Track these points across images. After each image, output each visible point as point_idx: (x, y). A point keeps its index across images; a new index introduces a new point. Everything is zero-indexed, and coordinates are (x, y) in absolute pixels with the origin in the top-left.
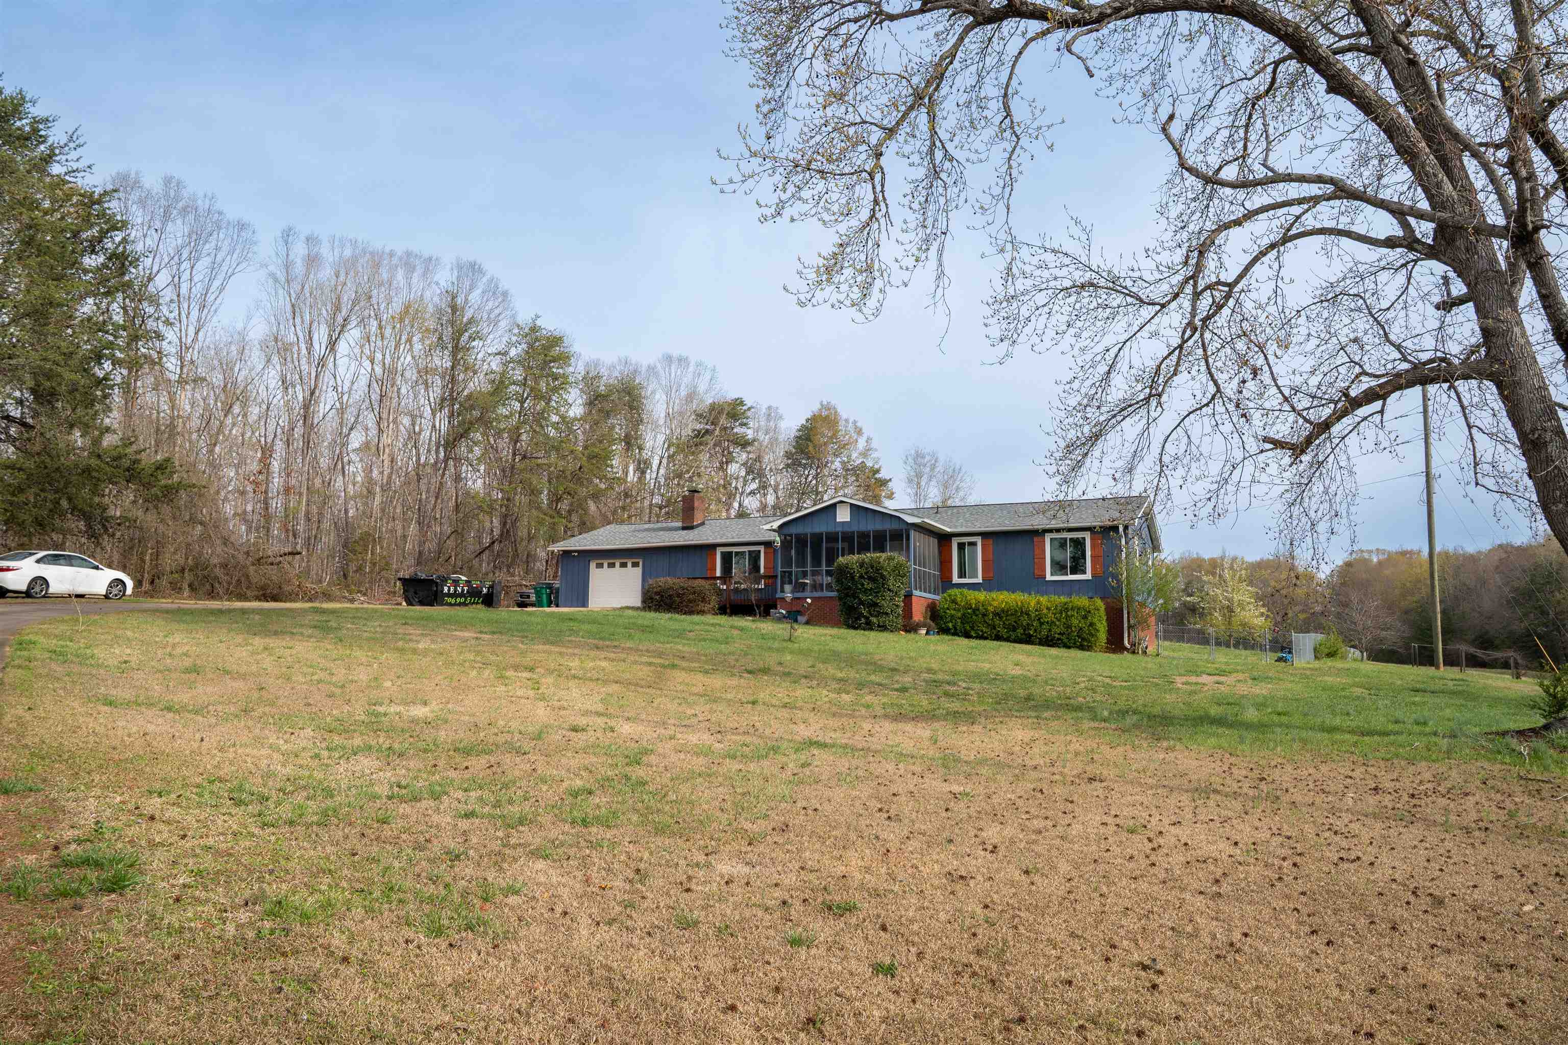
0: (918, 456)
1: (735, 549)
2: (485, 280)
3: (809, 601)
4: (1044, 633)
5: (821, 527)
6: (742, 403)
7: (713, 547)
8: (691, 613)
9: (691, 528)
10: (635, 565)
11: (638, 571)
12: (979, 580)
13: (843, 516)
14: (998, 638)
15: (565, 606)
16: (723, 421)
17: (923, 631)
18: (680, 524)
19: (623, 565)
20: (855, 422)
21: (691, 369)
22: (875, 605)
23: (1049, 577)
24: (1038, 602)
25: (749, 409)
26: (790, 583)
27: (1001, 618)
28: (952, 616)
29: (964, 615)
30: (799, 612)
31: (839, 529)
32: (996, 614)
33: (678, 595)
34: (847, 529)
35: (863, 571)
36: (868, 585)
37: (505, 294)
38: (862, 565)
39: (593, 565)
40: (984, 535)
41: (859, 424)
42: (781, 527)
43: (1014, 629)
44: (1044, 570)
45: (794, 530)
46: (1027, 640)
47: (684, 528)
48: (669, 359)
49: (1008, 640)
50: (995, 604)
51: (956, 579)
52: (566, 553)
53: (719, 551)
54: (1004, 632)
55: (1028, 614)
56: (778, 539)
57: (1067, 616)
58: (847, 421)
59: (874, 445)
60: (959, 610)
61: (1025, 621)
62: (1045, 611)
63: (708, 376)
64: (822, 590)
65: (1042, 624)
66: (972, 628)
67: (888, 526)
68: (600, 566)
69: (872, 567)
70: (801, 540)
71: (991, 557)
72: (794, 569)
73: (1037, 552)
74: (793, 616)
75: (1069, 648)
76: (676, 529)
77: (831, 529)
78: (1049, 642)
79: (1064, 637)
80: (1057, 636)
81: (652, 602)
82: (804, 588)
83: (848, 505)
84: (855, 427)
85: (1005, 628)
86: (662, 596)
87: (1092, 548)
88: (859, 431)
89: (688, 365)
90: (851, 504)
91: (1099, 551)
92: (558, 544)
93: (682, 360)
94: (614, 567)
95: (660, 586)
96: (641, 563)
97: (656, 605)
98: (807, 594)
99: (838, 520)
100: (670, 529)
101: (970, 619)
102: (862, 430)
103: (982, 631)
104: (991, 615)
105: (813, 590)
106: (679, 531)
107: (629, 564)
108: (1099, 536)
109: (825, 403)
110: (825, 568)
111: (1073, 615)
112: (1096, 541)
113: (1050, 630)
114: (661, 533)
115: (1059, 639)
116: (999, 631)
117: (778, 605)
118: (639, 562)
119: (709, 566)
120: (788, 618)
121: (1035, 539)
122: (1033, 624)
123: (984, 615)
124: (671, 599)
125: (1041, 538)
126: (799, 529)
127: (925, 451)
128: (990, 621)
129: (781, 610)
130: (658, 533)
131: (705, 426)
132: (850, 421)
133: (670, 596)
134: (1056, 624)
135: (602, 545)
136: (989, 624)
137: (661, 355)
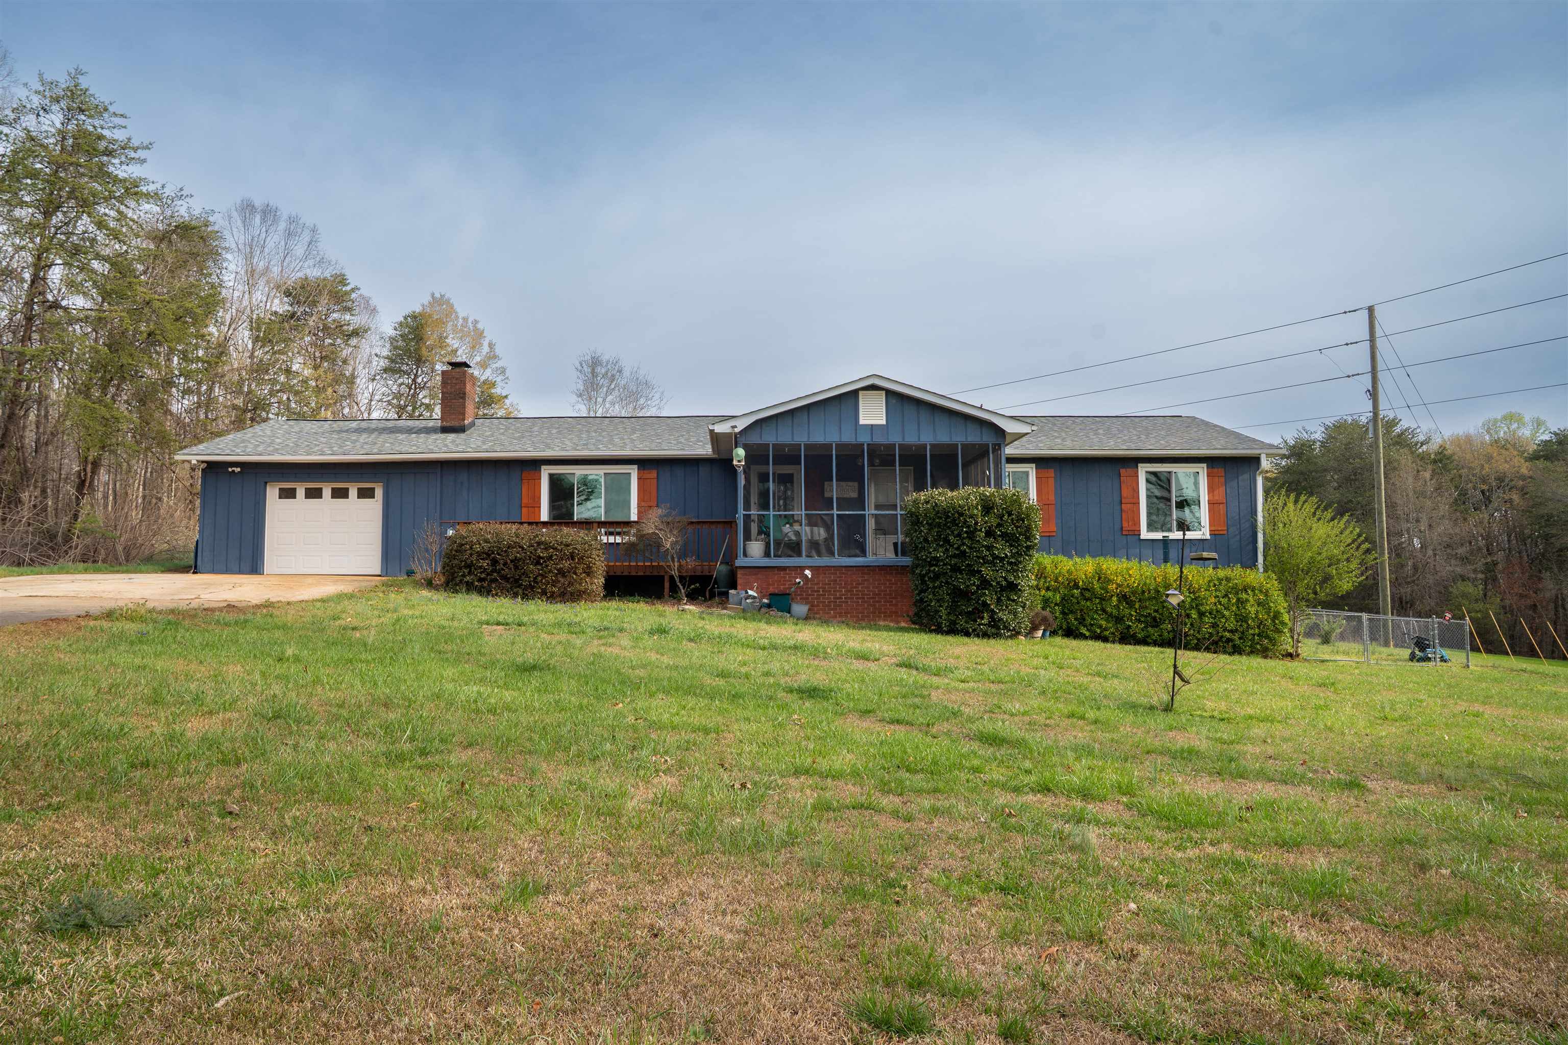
0: (595, 363)
1: (578, 470)
3: (808, 573)
4: (1206, 629)
5: (826, 433)
6: (343, 280)
7: (535, 464)
9: (461, 429)
11: (374, 506)
13: (872, 413)
15: (214, 571)
16: (323, 302)
17: (1041, 633)
18: (439, 423)
19: (339, 494)
20: (476, 322)
21: (282, 225)
23: (1145, 534)
25: (353, 290)
26: (764, 537)
27: (1131, 604)
29: (1063, 598)
30: (791, 597)
31: (864, 439)
32: (1124, 597)
33: (536, 560)
34: (879, 439)
36: (1003, 549)
39: (272, 492)
41: (481, 326)
42: (746, 430)
43: (1155, 623)
44: (1137, 523)
45: (770, 438)
47: (445, 430)
48: (247, 209)
49: (1144, 642)
52: (213, 469)
53: (545, 472)
54: (1137, 628)
56: (741, 452)
57: (1239, 601)
60: (1056, 590)
63: (306, 237)
65: (1201, 614)
66: (1082, 621)
67: (960, 436)
68: (287, 494)
70: (787, 456)
71: (1052, 497)
72: (772, 513)
73: (1125, 492)
74: (779, 604)
76: (431, 430)
77: (847, 437)
80: (1227, 634)
81: (470, 573)
82: (794, 548)
83: (884, 392)
84: (476, 329)
85: (1139, 621)
86: (495, 562)
87: (1211, 489)
88: (480, 334)
89: (275, 220)
90: (889, 393)
91: (1220, 494)
92: (195, 449)
93: (269, 213)
94: (321, 497)
95: (486, 541)
96: (379, 492)
97: (481, 580)
98: (802, 561)
99: (862, 422)
100: (410, 431)
101: (1076, 607)
102: (485, 334)
103: (1100, 627)
104: (1115, 599)
105: (814, 553)
106: (443, 436)
107: (353, 493)
108: (1220, 471)
109: (437, 295)
110: (835, 512)
111: (1247, 600)
112: (1216, 479)
113: (1214, 625)
114: (401, 437)
115: (1229, 640)
116: (1129, 626)
117: (739, 581)
118: (347, 489)
119: (525, 501)
120: (769, 606)
121: (1123, 471)
122: (1188, 616)
123: (1102, 599)
124: (516, 568)
125: (1130, 471)
126: (783, 436)
127: (605, 358)
128: (1115, 612)
129: (751, 592)
130: (393, 436)
131: (290, 308)
132: (470, 321)
133: (515, 561)
134: (1224, 616)
135: (295, 453)
136: (1111, 615)
137: (239, 202)
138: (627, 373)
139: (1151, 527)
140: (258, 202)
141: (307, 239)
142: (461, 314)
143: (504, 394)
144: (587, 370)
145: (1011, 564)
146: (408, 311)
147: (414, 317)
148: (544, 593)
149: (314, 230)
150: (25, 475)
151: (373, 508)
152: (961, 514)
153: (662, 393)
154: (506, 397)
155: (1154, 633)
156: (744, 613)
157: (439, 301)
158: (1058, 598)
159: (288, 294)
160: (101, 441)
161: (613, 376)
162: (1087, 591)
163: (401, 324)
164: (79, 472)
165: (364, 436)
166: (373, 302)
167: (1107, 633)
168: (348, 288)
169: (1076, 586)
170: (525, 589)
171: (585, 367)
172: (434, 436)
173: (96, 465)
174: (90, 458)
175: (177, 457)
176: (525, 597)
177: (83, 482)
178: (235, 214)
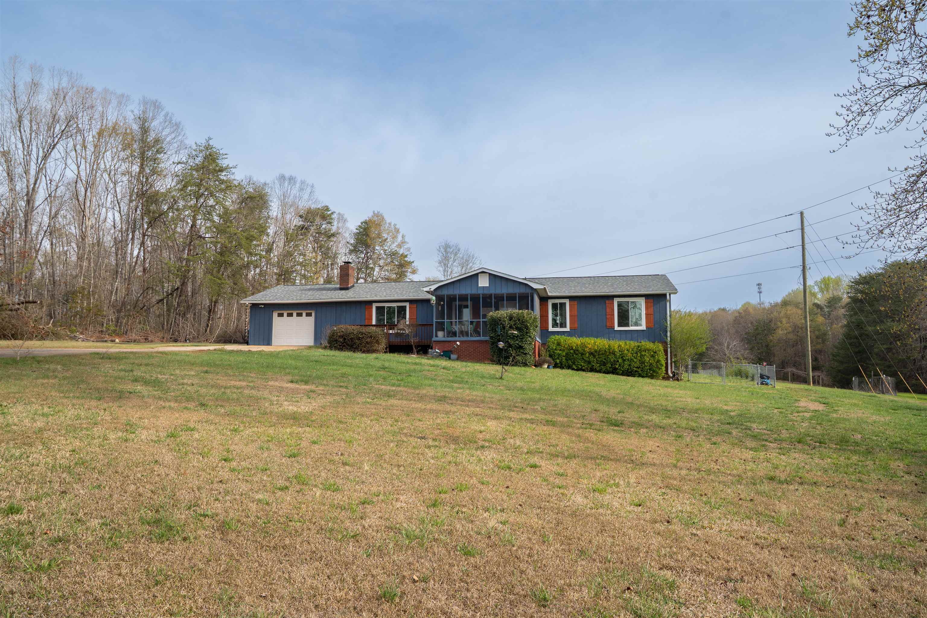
0: (447, 247)
1: (386, 305)
2: (163, 113)
3: (458, 343)
4: (626, 367)
5: (466, 290)
6: (327, 209)
7: (370, 303)
8: (368, 351)
9: (347, 289)
10: (309, 315)
11: (312, 319)
12: (568, 329)
13: (484, 282)
14: (592, 370)
15: (254, 344)
16: (318, 220)
17: (546, 366)
18: (338, 286)
19: (299, 315)
20: (395, 225)
21: (298, 185)
22: (521, 347)
23: (617, 328)
24: (620, 346)
25: (332, 213)
26: (443, 330)
27: (594, 356)
28: (559, 355)
29: (567, 354)
30: (451, 352)
31: (480, 292)
32: (591, 354)
33: (359, 339)
34: (486, 292)
35: (512, 323)
37: (177, 125)
38: (511, 318)
39: (275, 315)
40: (571, 298)
41: (397, 227)
42: (436, 290)
43: (604, 364)
44: (613, 323)
45: (445, 292)
46: (614, 371)
47: (341, 289)
48: (282, 178)
49: (599, 371)
50: (590, 346)
51: (551, 329)
52: (254, 306)
53: (374, 306)
54: (597, 366)
55: (614, 354)
56: (434, 298)
57: (641, 355)
58: (390, 224)
59: (407, 239)
60: (563, 351)
61: (612, 358)
62: (626, 352)
63: (309, 190)
64: (468, 336)
65: (624, 360)
66: (574, 363)
67: (517, 290)
68: (280, 315)
69: (519, 320)
70: (452, 299)
71: (576, 313)
72: (446, 320)
73: (608, 310)
74: (447, 354)
75: (643, 377)
76: (335, 289)
77: (474, 292)
78: (629, 373)
79: (639, 370)
80: (635, 369)
81: (336, 343)
82: (454, 334)
83: (488, 274)
84: (395, 229)
85: (598, 363)
86: (345, 339)
87: (647, 308)
88: (398, 231)
89: (295, 183)
90: (490, 274)
91: (651, 310)
92: (248, 299)
93: (292, 179)
94: (292, 316)
95: (343, 332)
96: (313, 314)
97: (340, 346)
98: (457, 338)
99: (479, 286)
100: (329, 289)
101: (572, 357)
102: (400, 231)
103: (581, 365)
104: (588, 354)
105: (461, 336)
106: (339, 291)
107: (304, 314)
108: (651, 300)
109: (376, 212)
110: (481, 320)
111: (645, 355)
112: (649, 304)
113: (630, 365)
114: (324, 292)
115: (636, 371)
116: (593, 366)
117: (434, 346)
118: (311, 313)
119: (367, 317)
120: (442, 356)
121: (607, 302)
122: (618, 361)
123: (582, 354)
124: (352, 341)
125: (610, 301)
126: (450, 292)
127: (451, 244)
128: (587, 359)
129: (437, 350)
130: (321, 292)
131: (303, 223)
132: (392, 224)
133: (351, 339)
134: (634, 361)
135: (283, 300)
136: (586, 361)
137: (278, 176)
138: (462, 251)
139: (619, 325)
140: (287, 175)
141: (310, 191)
142: (388, 221)
143: (412, 261)
144: (442, 250)
145: (520, 338)
146: (363, 220)
147: (365, 222)
148: (361, 350)
149: (312, 186)
150: (188, 308)
151: (311, 320)
152: (500, 320)
153: (481, 261)
154: (413, 262)
155: (604, 369)
156: (433, 358)
157: (377, 215)
158: (564, 354)
159: (301, 216)
160: (217, 293)
161: (456, 252)
162: (576, 351)
163: (359, 226)
164: (209, 306)
165: (311, 292)
166: (345, 217)
167: (584, 368)
168: (329, 213)
169: (572, 349)
170: (355, 348)
171: (442, 249)
172: (337, 292)
173: (216, 302)
174: (214, 300)
175: (242, 302)
176: (354, 352)
177: (210, 311)
178: (276, 181)
